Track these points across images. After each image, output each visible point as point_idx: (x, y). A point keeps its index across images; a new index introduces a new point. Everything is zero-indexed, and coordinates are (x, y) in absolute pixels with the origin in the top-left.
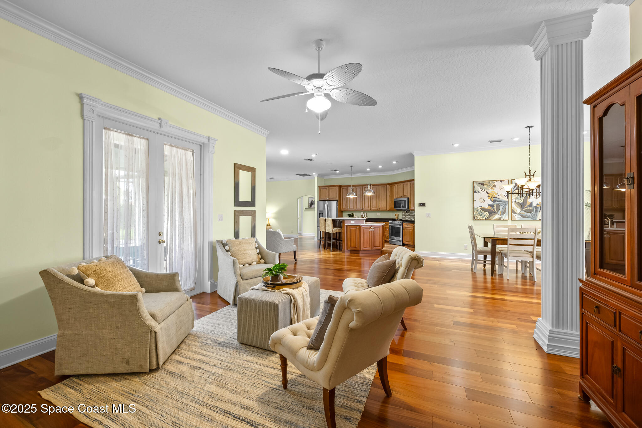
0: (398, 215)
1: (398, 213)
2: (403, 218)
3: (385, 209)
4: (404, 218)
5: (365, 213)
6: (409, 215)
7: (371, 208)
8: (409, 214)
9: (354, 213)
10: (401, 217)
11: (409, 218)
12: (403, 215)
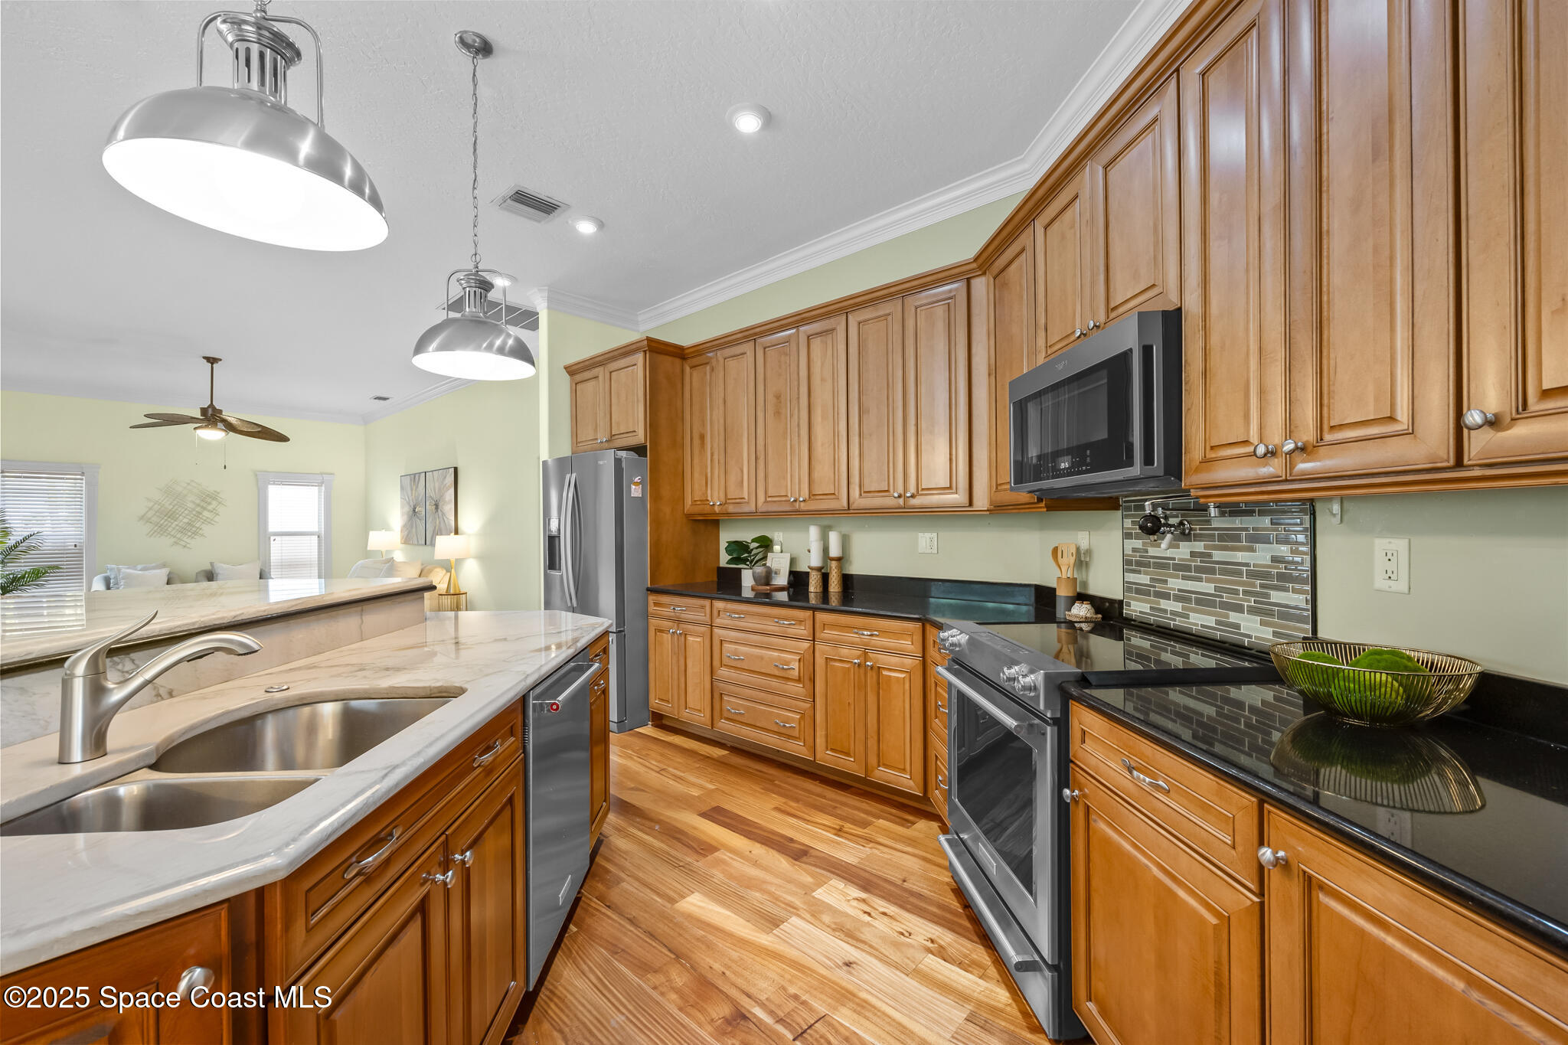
0: (1082, 561)
1: (1083, 539)
2: (1128, 587)
3: (958, 498)
4: (1141, 591)
5: (834, 538)
6: (1204, 567)
7: (855, 492)
8: (1199, 546)
9: (778, 536)
10: (1107, 582)
11: (1204, 602)
12: (1128, 565)
